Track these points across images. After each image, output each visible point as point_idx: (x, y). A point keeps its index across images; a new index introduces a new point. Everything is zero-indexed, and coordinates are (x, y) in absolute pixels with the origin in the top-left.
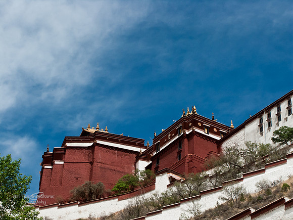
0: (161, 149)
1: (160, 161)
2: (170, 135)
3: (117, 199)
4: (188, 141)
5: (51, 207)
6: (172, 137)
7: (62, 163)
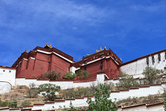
0: (88, 63)
1: (87, 69)
2: (94, 57)
3: (73, 82)
4: (107, 62)
5: (32, 79)
6: (96, 59)
7: (35, 59)
